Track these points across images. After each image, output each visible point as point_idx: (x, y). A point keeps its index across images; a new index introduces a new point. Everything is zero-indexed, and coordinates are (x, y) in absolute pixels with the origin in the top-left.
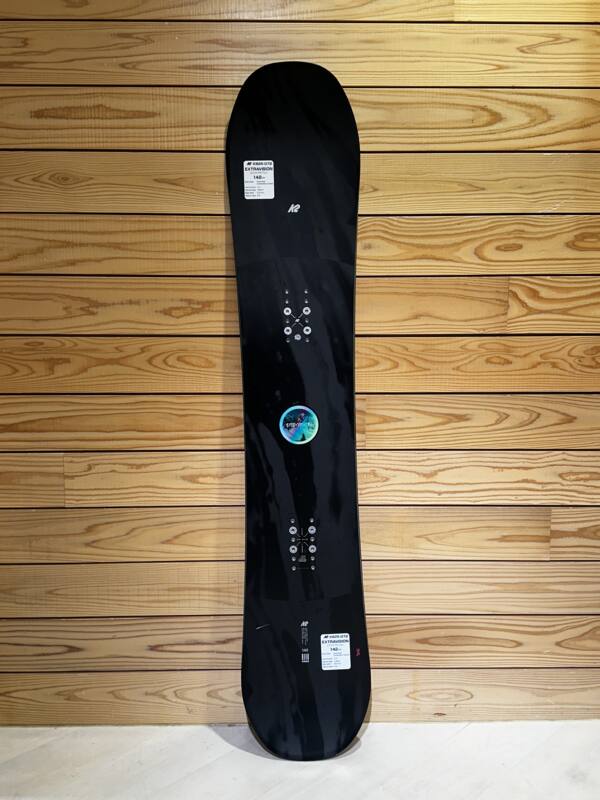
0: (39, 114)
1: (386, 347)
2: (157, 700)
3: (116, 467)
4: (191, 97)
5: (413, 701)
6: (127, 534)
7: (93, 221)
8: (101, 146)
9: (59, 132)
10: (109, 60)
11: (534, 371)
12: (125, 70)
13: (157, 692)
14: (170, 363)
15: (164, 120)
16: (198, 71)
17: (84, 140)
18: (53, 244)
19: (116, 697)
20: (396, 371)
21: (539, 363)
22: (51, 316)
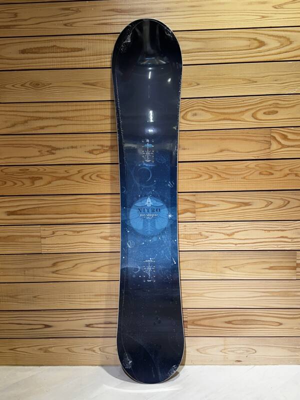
0: (23, 52)
1: (206, 168)
2: (90, 352)
3: (67, 233)
4: (101, 40)
5: (224, 354)
6: (74, 267)
7: (52, 106)
8: (55, 67)
9: (34, 60)
10: (59, 22)
11: (286, 178)
12: (67, 27)
13: (90, 348)
14: (93, 178)
15: (87, 52)
16: (104, 26)
17: (47, 64)
18: (32, 118)
19: (70, 351)
20: (211, 180)
21: (288, 174)
22: (32, 155)
